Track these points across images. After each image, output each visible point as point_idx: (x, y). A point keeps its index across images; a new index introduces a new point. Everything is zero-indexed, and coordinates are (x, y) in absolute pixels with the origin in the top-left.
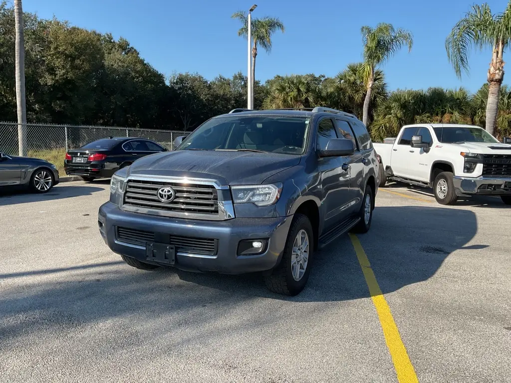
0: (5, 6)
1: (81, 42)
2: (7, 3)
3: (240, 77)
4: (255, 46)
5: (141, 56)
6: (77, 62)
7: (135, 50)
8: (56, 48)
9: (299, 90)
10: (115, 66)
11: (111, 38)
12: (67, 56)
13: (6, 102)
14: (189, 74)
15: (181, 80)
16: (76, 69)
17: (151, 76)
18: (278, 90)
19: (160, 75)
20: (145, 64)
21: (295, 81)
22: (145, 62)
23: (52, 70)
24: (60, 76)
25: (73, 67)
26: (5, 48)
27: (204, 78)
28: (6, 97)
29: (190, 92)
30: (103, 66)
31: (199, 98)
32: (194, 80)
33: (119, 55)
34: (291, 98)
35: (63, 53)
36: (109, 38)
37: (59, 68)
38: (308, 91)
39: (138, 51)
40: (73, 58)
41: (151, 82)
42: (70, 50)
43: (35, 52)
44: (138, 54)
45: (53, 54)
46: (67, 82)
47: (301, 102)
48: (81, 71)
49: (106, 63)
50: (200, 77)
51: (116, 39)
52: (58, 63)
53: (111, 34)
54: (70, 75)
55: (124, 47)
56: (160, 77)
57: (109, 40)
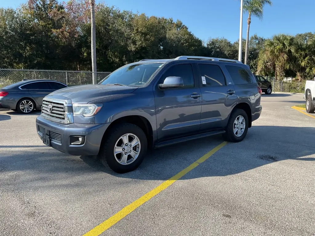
0: (113, 8)
1: (151, 24)
2: (114, 7)
3: (255, 37)
4: (250, 17)
5: (189, 30)
6: (148, 36)
7: (186, 27)
8: (137, 30)
9: (284, 45)
10: (173, 37)
11: (172, 21)
12: (143, 34)
13: (112, 61)
14: (219, 38)
15: (213, 43)
16: (147, 41)
17: (193, 42)
18: (268, 45)
19: (200, 40)
20: (191, 35)
21: (281, 38)
22: (191, 34)
23: (134, 43)
24: (138, 45)
25: (146, 40)
26: (112, 32)
27: (228, 40)
28: (112, 58)
29: (218, 50)
30: (165, 37)
31: (224, 53)
32: (222, 42)
33: (174, 31)
34: (277, 50)
35: (141, 32)
36: (171, 21)
37: (138, 41)
38: (290, 44)
39: (187, 27)
40: (145, 34)
41: (194, 46)
42: (145, 30)
43: (127, 33)
44: (187, 29)
45: (135, 33)
46: (142, 48)
47: (285, 52)
48: (149, 42)
49: (167, 36)
50: (225, 40)
51: (175, 21)
52: (138, 38)
53: (172, 18)
54: (144, 45)
55: (179, 26)
56: (200, 42)
57: (171, 22)
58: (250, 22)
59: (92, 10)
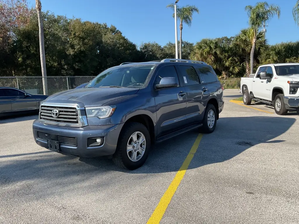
0: (48, 13)
1: (88, 30)
2: (49, 12)
4: (182, 23)
5: (123, 35)
6: (86, 41)
7: (120, 32)
8: (75, 34)
9: (210, 48)
10: (108, 41)
11: (106, 26)
12: (80, 38)
13: (50, 65)
14: (150, 43)
15: (146, 47)
16: (86, 45)
17: (128, 46)
18: (198, 48)
19: (134, 44)
20: (126, 39)
21: (208, 42)
22: (125, 38)
23: (72, 47)
24: (77, 49)
25: (84, 44)
26: (49, 36)
27: (159, 44)
28: (50, 62)
29: (151, 53)
30: (101, 42)
31: (156, 56)
32: (153, 46)
33: (110, 35)
34: (206, 53)
35: (78, 36)
36: (105, 26)
37: (76, 45)
38: (216, 47)
39: (121, 32)
40: (83, 38)
41: (129, 49)
42: (82, 34)
43: (64, 37)
44: (121, 34)
45: (73, 37)
46: (81, 52)
47: (212, 54)
48: (88, 46)
49: (103, 40)
50: (157, 44)
51: (109, 26)
52: (76, 42)
53: (106, 24)
54: (82, 49)
55: (113, 30)
56: (134, 46)
57: (105, 27)
58: (182, 28)
59: (39, 15)
